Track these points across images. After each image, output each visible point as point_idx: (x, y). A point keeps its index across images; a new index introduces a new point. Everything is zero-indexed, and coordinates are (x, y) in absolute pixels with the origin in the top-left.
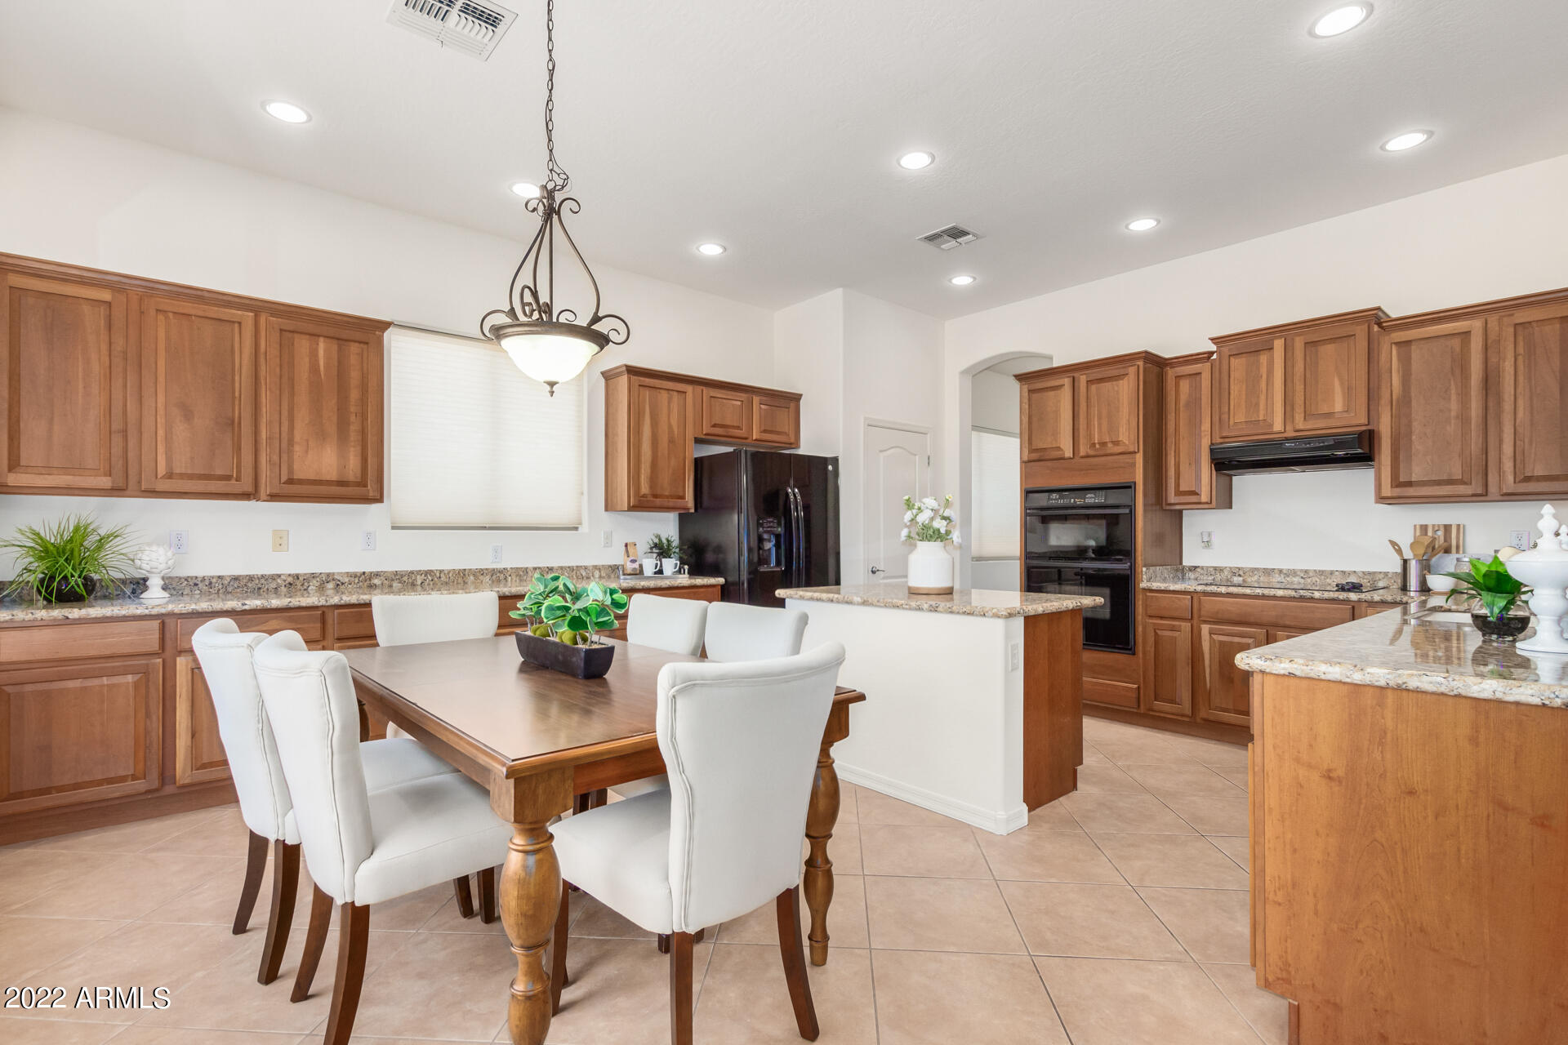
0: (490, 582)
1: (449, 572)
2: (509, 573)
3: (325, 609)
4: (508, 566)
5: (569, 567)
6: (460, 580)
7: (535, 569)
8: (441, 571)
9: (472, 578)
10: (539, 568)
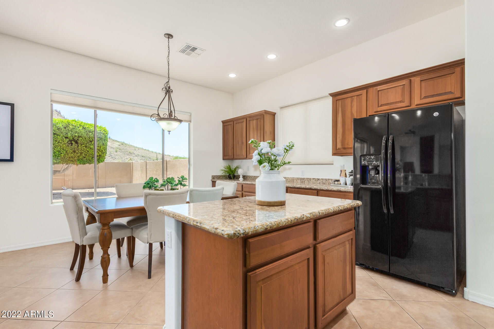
0: (300, 182)
1: (290, 178)
2: (305, 180)
3: (243, 184)
4: (305, 177)
5: (325, 179)
6: (292, 181)
7: (313, 179)
8: (288, 178)
9: (295, 180)
10: (315, 179)
